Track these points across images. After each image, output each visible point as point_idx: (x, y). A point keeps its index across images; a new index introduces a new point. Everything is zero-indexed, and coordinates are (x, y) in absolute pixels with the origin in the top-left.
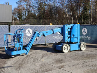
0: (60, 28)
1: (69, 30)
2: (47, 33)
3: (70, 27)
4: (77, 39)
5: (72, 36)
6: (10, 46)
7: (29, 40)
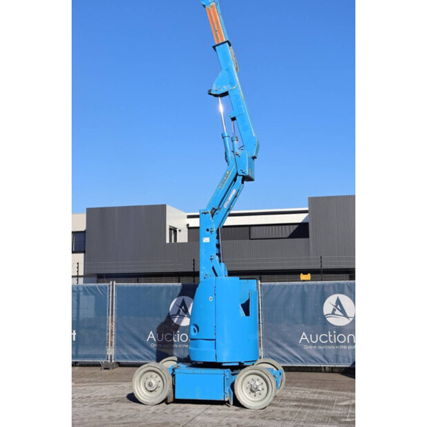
4: (216, 348)
6: (111, 361)
7: (184, 343)
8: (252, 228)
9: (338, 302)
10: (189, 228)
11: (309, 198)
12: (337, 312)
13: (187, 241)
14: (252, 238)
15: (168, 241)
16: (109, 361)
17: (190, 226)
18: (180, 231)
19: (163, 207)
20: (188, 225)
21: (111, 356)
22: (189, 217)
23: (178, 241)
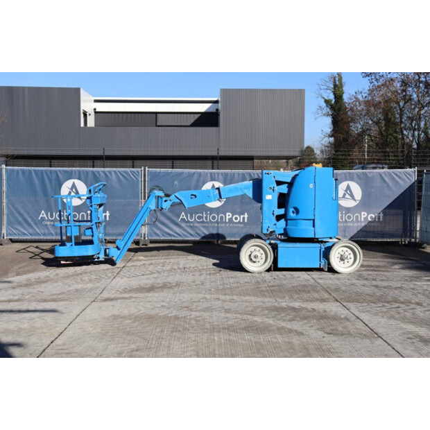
0: (251, 182)
1: (284, 189)
2: (196, 196)
3: (289, 180)
4: (314, 226)
5: (291, 215)
6: (144, 238)
7: (214, 222)
8: (158, 115)
9: (348, 188)
10: (96, 112)
11: (221, 90)
12: (347, 196)
13: (93, 125)
14: (158, 124)
15: (82, 125)
16: (143, 238)
17: (97, 110)
18: (90, 115)
19: (77, 91)
20: (95, 109)
21: (145, 234)
22: (96, 101)
23: (88, 126)
